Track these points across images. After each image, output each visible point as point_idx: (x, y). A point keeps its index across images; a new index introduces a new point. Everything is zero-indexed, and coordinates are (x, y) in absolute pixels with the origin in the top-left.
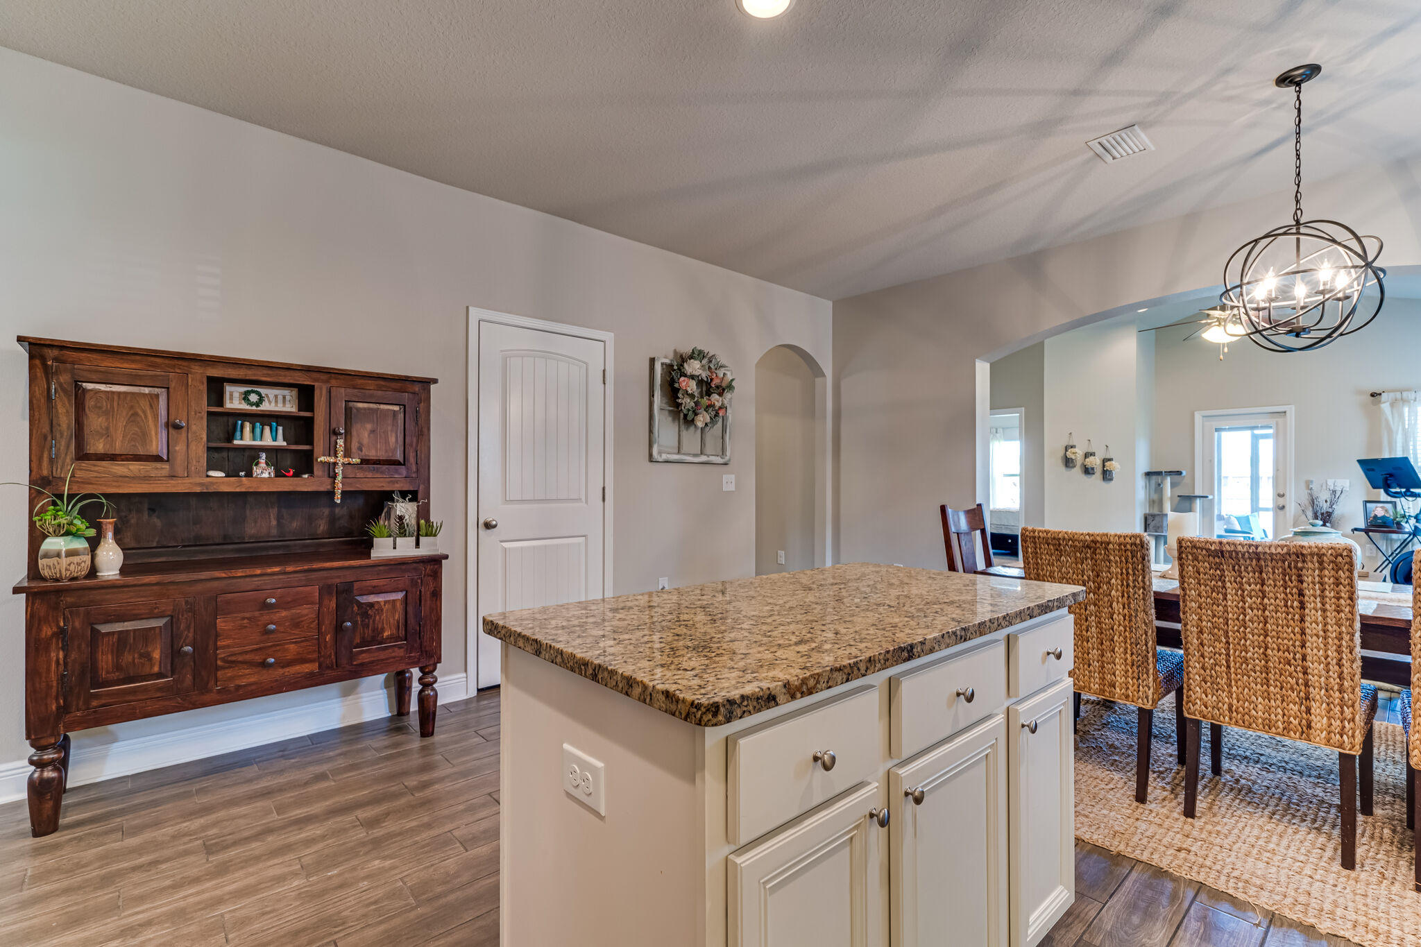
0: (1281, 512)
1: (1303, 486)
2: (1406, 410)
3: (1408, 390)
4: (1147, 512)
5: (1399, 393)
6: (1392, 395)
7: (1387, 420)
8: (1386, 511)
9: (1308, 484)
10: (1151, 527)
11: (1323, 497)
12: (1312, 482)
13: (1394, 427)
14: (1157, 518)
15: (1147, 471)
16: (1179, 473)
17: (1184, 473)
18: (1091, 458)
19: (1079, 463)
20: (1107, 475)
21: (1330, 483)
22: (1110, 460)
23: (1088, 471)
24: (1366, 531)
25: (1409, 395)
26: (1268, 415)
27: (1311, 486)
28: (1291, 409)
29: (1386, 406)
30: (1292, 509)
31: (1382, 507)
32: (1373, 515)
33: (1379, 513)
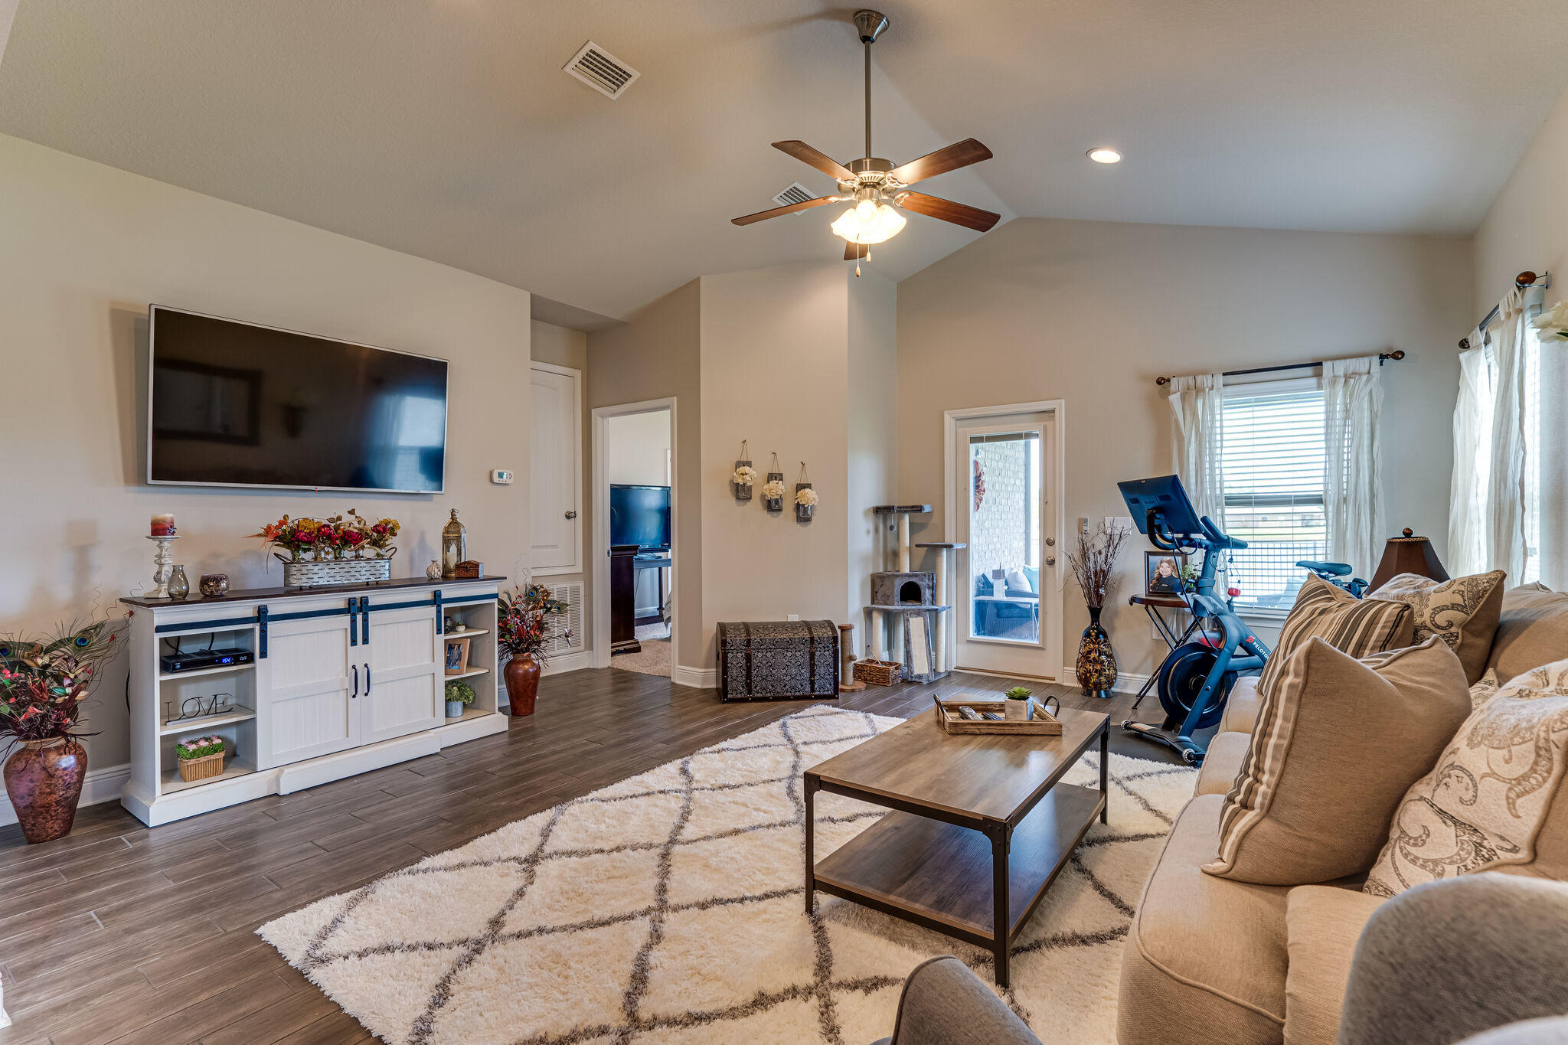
0: (1048, 568)
1: (1074, 528)
2: (1200, 404)
3: (1204, 373)
4: (881, 570)
5: (1192, 379)
6: (1183, 380)
7: (1177, 421)
8: (1173, 568)
9: (1080, 525)
10: (879, 595)
11: (1098, 545)
12: (1086, 521)
13: (1185, 434)
14: (887, 582)
15: (882, 504)
16: (920, 509)
17: (927, 509)
18: (773, 483)
19: (756, 494)
20: (803, 514)
21: (1108, 520)
22: (809, 486)
23: (772, 506)
24: (1146, 602)
25: (1207, 381)
26: (1033, 416)
27: (1085, 528)
28: (1060, 406)
29: (1175, 398)
30: (1062, 564)
31: (1169, 562)
32: (1156, 575)
33: (1165, 571)
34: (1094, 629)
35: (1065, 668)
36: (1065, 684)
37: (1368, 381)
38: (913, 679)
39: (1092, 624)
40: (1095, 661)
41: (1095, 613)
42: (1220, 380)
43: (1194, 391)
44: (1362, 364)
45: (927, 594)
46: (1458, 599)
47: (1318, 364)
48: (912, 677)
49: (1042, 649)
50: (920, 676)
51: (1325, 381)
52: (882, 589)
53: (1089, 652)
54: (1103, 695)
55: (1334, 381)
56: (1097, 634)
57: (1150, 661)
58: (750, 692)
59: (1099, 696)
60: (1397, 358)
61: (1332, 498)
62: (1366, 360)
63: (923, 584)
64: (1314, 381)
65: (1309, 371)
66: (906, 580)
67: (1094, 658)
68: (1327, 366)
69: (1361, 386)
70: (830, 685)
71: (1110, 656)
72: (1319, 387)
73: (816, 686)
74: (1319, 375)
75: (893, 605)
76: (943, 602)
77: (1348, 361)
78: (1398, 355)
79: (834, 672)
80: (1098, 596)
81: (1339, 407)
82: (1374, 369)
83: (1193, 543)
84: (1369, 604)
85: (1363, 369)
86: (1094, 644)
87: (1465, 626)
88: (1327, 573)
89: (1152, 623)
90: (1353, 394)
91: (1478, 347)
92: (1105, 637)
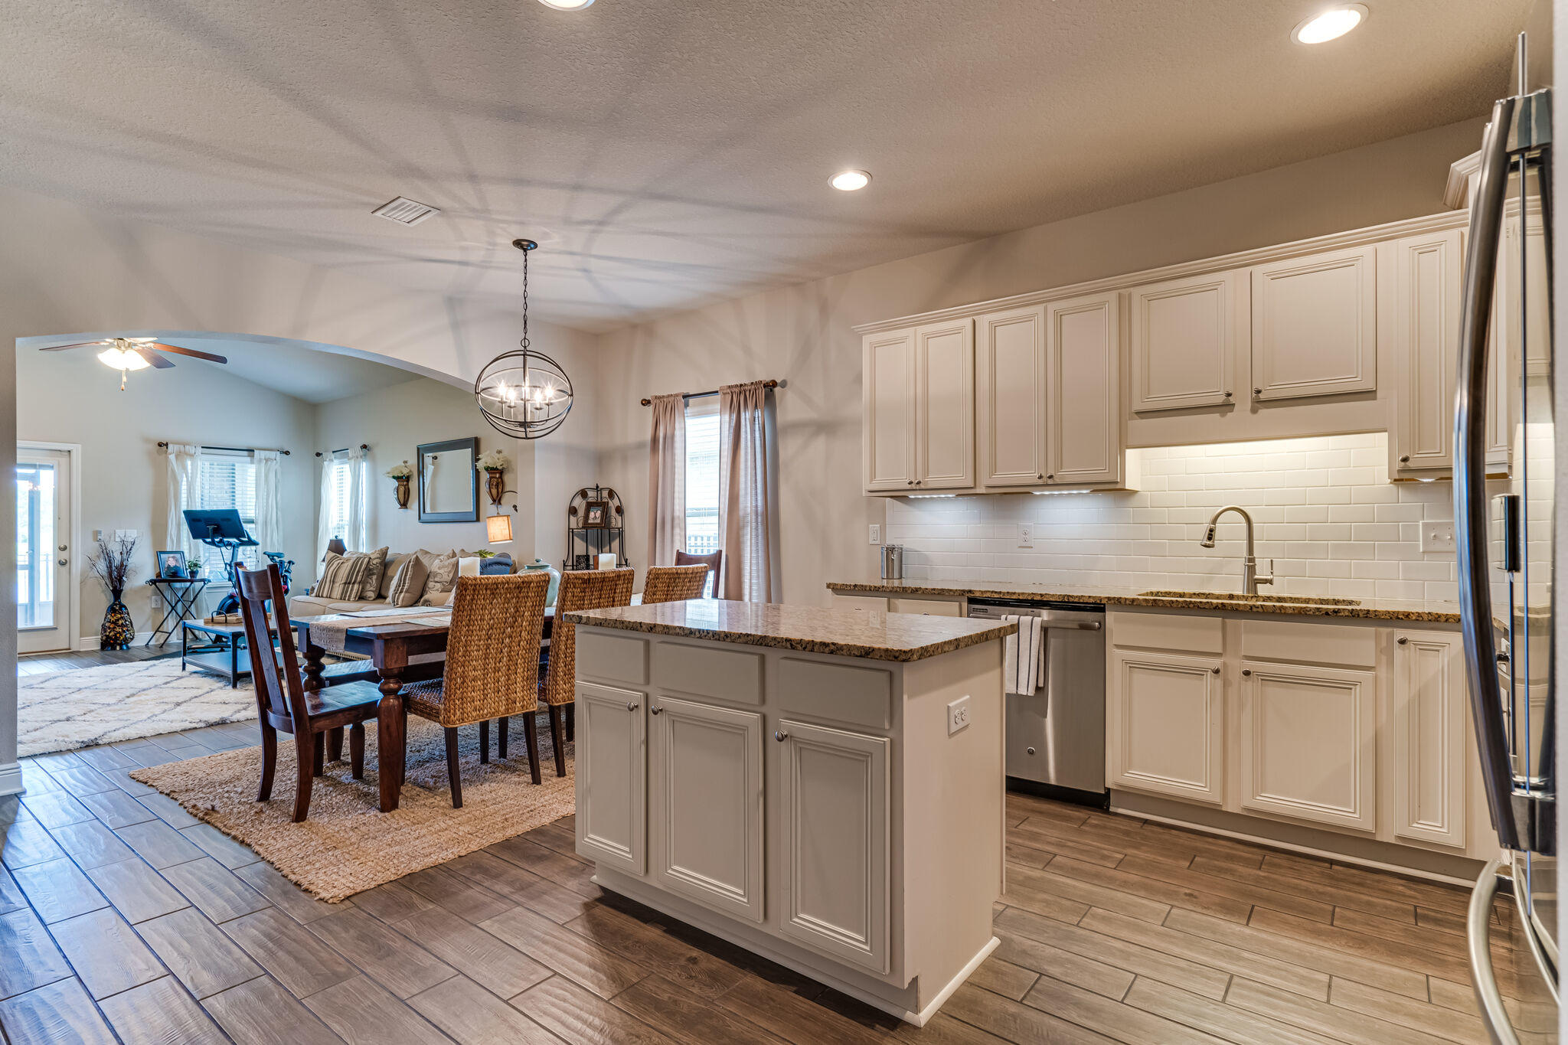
0: (64, 568)
1: (90, 538)
2: (189, 463)
3: (189, 444)
5: (182, 447)
6: (176, 447)
7: (173, 471)
8: (178, 560)
9: (97, 533)
11: (115, 549)
12: (100, 532)
13: (179, 479)
21: (120, 533)
24: (156, 582)
25: (192, 450)
26: (44, 452)
27: (99, 537)
28: (77, 449)
29: (172, 457)
30: (78, 564)
31: (173, 557)
32: (164, 566)
33: (172, 563)
34: (116, 605)
35: (82, 638)
36: (86, 649)
37: (277, 463)
39: (115, 600)
41: (117, 593)
42: (200, 450)
43: (182, 455)
44: (272, 455)
46: (378, 556)
47: (251, 451)
49: (56, 628)
51: (255, 460)
53: (118, 620)
54: (125, 648)
55: (260, 461)
56: (117, 607)
57: (150, 622)
59: (121, 649)
60: (287, 455)
61: (260, 521)
62: (274, 453)
64: (249, 459)
65: (246, 453)
67: (122, 624)
68: (256, 452)
69: (274, 466)
71: (131, 622)
72: (252, 462)
74: (252, 456)
77: (267, 452)
78: (287, 453)
80: (120, 581)
81: (263, 475)
82: (278, 458)
83: (230, 544)
84: (358, 559)
85: (274, 457)
86: (120, 614)
87: (380, 563)
88: (275, 558)
89: (153, 597)
90: (269, 469)
91: (332, 460)
92: (126, 608)
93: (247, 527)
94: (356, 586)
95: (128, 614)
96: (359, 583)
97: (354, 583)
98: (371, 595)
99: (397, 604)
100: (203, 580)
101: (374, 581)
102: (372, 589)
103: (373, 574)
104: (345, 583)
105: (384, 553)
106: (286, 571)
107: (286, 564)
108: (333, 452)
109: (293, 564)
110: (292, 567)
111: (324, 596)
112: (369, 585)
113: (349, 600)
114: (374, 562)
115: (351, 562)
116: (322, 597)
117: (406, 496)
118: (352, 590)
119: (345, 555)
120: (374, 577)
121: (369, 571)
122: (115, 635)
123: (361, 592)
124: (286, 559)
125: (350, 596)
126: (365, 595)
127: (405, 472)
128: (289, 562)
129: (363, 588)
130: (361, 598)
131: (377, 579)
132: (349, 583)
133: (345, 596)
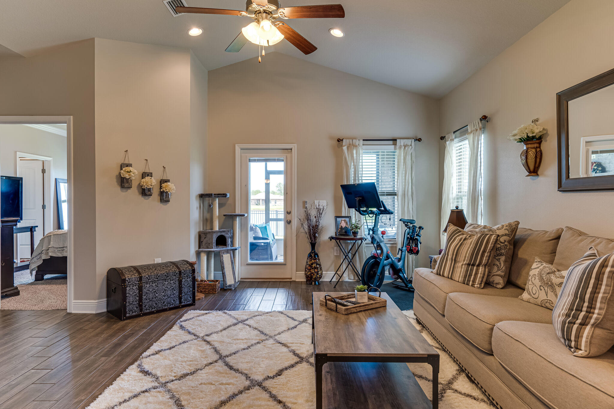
0: (289, 226)
1: (301, 204)
2: (355, 152)
3: (355, 139)
4: (202, 230)
5: (351, 140)
6: (348, 141)
7: (346, 158)
8: (347, 223)
9: (305, 204)
10: (204, 243)
11: (313, 213)
12: (306, 202)
13: (349, 164)
14: (208, 235)
15: (202, 192)
16: (225, 195)
17: (228, 196)
18: (147, 179)
19: (135, 184)
20: (164, 197)
21: (316, 202)
22: (167, 181)
23: (145, 192)
24: (336, 239)
25: (356, 142)
26: (280, 150)
27: (306, 206)
28: (294, 147)
29: (345, 148)
30: (295, 223)
31: (345, 221)
32: (340, 227)
33: (343, 225)
34: (313, 253)
35: (297, 273)
36: (297, 280)
37: (412, 148)
38: (227, 288)
39: (312, 250)
40: (315, 268)
41: (313, 245)
42: (362, 142)
43: (351, 147)
44: (408, 142)
45: (229, 241)
46: (507, 232)
47: (394, 140)
48: (226, 287)
49: (285, 264)
50: (230, 286)
51: (397, 147)
52: (205, 240)
53: (312, 264)
54: (317, 284)
55: (400, 147)
56: (313, 255)
57: (333, 265)
58: (141, 310)
59: (315, 284)
60: (419, 141)
61: (400, 194)
62: (410, 140)
63: (228, 236)
64: (393, 146)
65: (391, 142)
66: (219, 234)
68: (398, 141)
69: (410, 150)
70: (191, 298)
71: (320, 265)
72: (395, 149)
73: (182, 300)
74: (395, 144)
75: (212, 248)
76: (237, 245)
77: (405, 140)
78: (420, 140)
79: (193, 290)
80: (315, 237)
81: (402, 158)
82: (413, 144)
83: (372, 213)
84: (483, 235)
85: (410, 144)
86: (314, 260)
87: (509, 242)
88: (409, 224)
89: (335, 248)
90: (406, 153)
91: (452, 140)
92: (318, 256)
93: (384, 199)
94: (481, 269)
95: (319, 259)
96: (485, 265)
97: (478, 266)
98: (499, 281)
99: (577, 348)
100: (361, 239)
101: (502, 265)
102: (499, 273)
103: (501, 255)
104: (469, 265)
105: (513, 228)
106: (417, 235)
107: (417, 229)
108: (454, 132)
109: (423, 229)
110: (422, 232)
111: (446, 274)
112: (496, 268)
113: (473, 285)
114: (502, 239)
115: (475, 238)
116: (443, 276)
117: (538, 160)
118: (476, 274)
119: (466, 229)
120: (503, 258)
121: (496, 251)
122: (311, 274)
123: (488, 276)
124: (417, 225)
125: (474, 281)
126: (491, 280)
127: (537, 130)
128: (420, 228)
129: (489, 272)
130: (488, 284)
131: (505, 261)
132: (473, 265)
133: (469, 281)
